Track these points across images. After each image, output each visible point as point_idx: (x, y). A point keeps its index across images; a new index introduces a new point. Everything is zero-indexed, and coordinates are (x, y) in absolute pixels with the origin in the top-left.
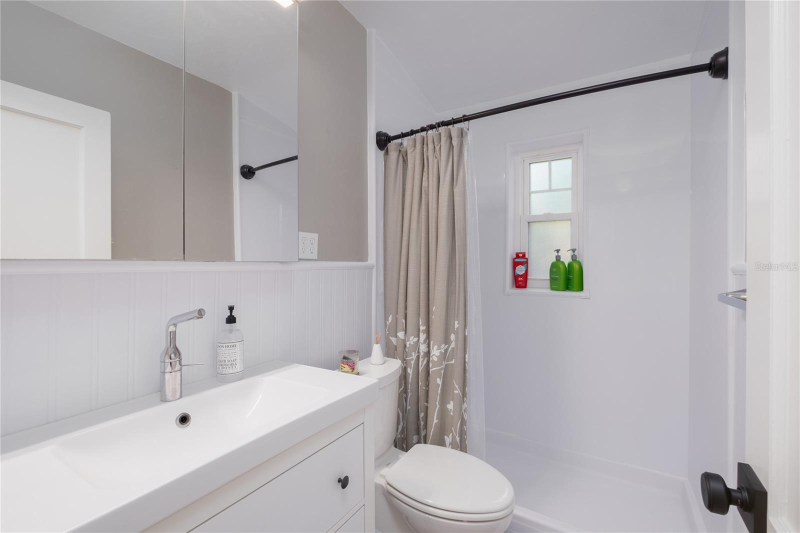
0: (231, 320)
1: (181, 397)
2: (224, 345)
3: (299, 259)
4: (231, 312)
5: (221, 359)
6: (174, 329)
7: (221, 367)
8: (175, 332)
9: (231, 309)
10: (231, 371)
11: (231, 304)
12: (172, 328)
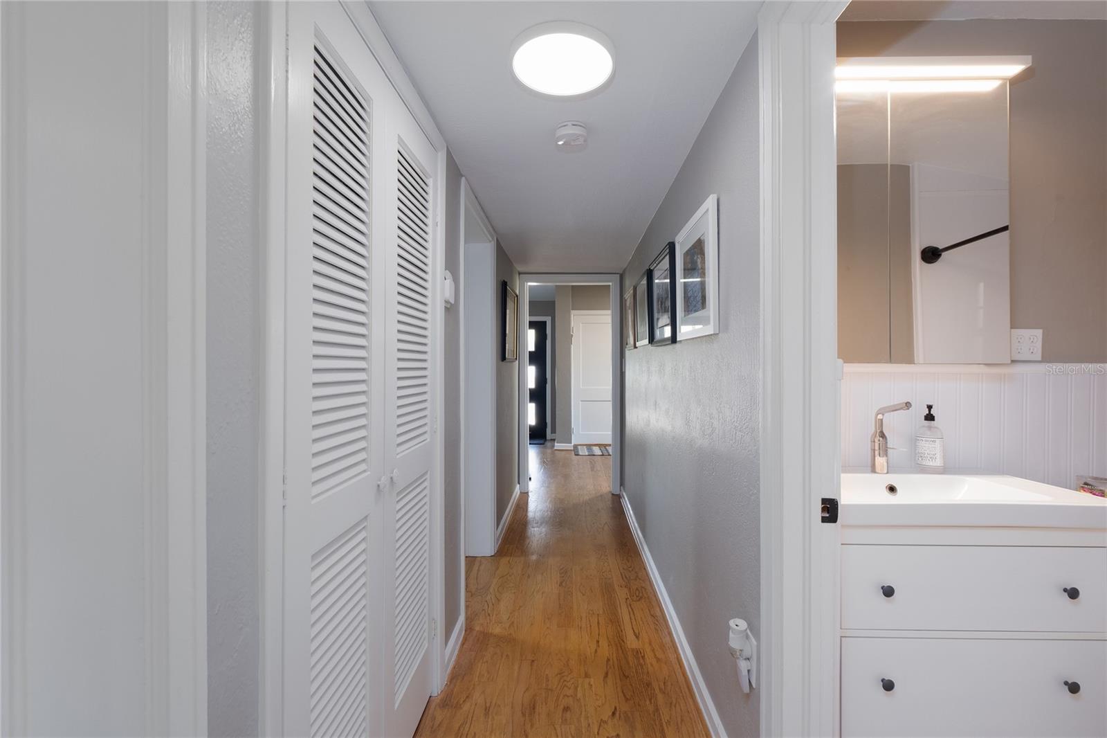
0: (930, 417)
1: (887, 473)
2: (924, 439)
3: (1013, 361)
4: (930, 411)
5: (920, 451)
6: (882, 418)
7: (920, 459)
8: (882, 420)
9: (930, 407)
10: (931, 464)
11: (930, 404)
12: (880, 417)
